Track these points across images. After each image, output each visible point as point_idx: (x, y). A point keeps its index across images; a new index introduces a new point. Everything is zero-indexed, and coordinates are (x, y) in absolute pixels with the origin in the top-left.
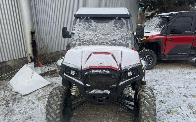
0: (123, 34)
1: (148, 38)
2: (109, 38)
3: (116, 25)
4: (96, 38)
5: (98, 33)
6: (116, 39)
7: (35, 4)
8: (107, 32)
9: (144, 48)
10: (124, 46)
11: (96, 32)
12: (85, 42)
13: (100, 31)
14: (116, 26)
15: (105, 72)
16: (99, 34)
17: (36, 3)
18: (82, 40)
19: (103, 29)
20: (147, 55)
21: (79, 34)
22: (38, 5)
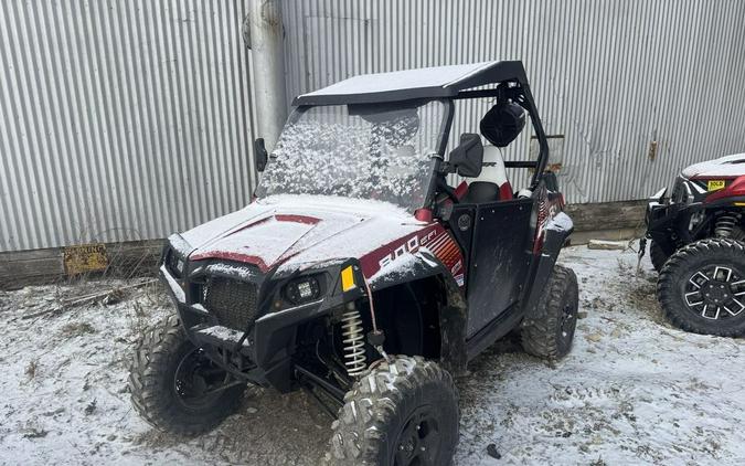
0: (404, 158)
1: (733, 185)
2: (361, 172)
3: (395, 127)
4: (325, 172)
5: (336, 155)
6: (378, 177)
7: (308, 74)
8: (361, 152)
9: (723, 233)
10: (392, 202)
11: (332, 153)
12: (292, 185)
13: (343, 150)
14: (394, 131)
15: (237, 273)
16: (336, 158)
17: (310, 72)
18: (287, 178)
19: (354, 141)
20: (718, 264)
21: (288, 158)
22: (317, 76)
